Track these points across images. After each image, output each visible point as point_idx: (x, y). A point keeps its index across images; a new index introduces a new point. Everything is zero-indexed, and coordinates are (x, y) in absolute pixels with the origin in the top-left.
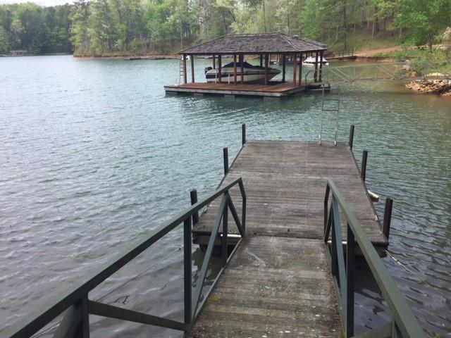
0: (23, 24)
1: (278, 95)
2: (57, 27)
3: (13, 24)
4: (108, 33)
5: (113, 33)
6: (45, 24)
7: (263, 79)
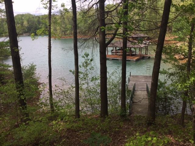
0: (28, 23)
1: (135, 60)
2: (41, 24)
3: (24, 23)
4: (64, 29)
5: (66, 28)
6: (36, 23)
7: (130, 54)
